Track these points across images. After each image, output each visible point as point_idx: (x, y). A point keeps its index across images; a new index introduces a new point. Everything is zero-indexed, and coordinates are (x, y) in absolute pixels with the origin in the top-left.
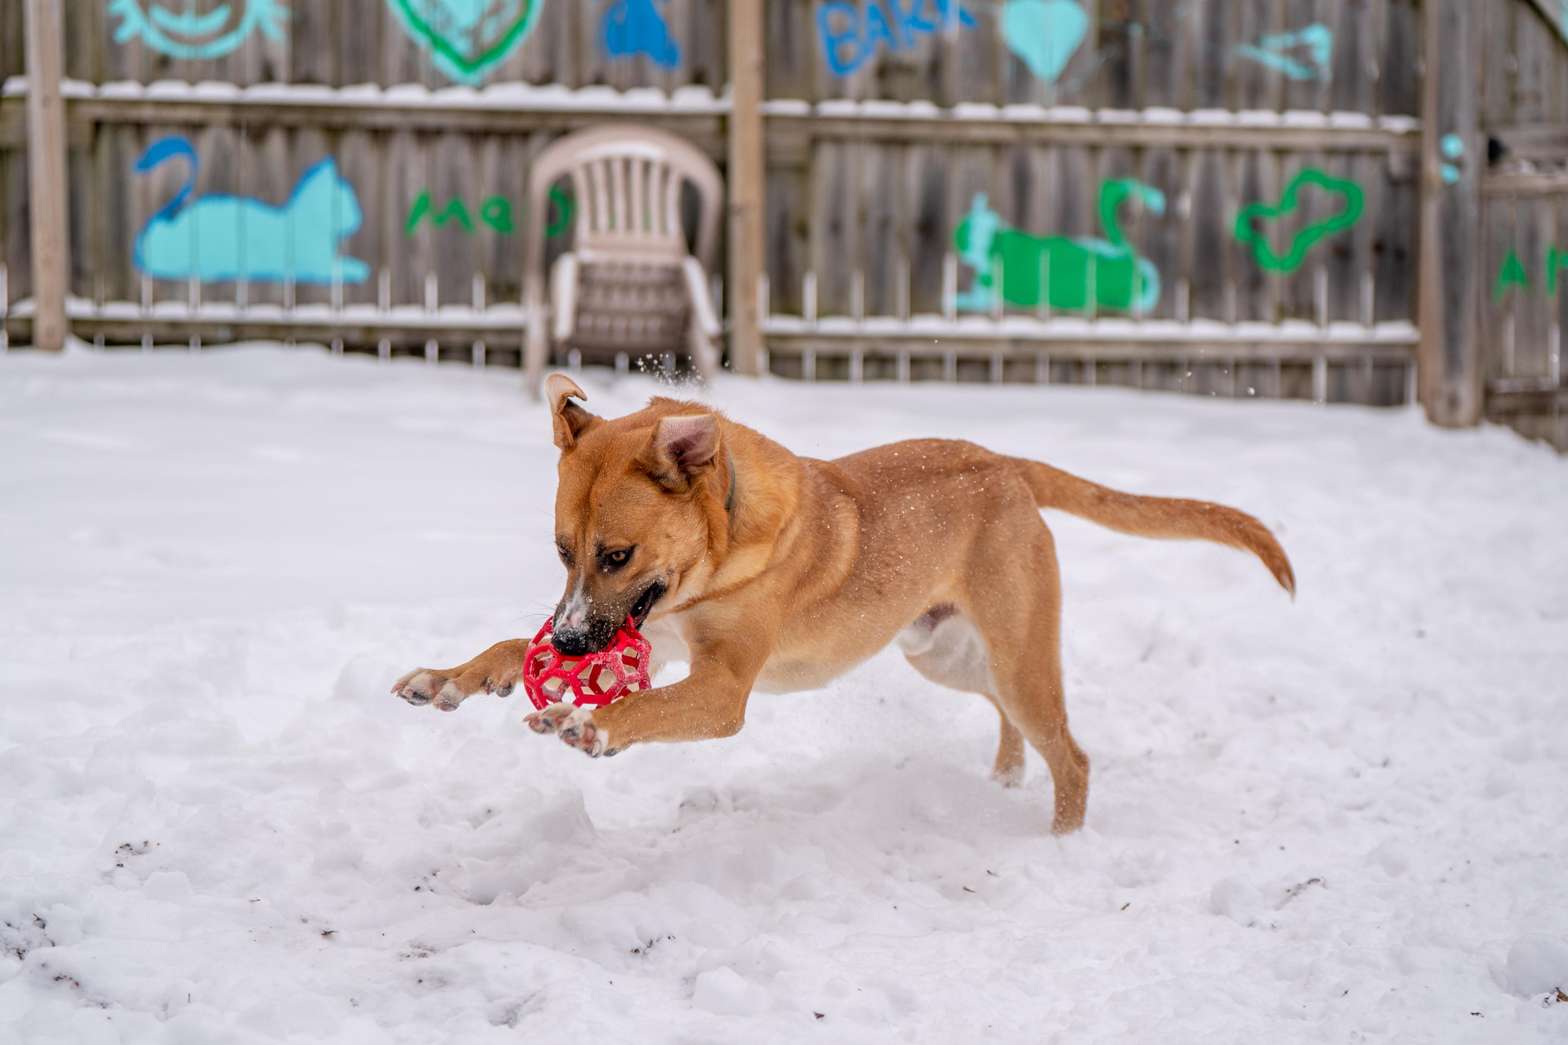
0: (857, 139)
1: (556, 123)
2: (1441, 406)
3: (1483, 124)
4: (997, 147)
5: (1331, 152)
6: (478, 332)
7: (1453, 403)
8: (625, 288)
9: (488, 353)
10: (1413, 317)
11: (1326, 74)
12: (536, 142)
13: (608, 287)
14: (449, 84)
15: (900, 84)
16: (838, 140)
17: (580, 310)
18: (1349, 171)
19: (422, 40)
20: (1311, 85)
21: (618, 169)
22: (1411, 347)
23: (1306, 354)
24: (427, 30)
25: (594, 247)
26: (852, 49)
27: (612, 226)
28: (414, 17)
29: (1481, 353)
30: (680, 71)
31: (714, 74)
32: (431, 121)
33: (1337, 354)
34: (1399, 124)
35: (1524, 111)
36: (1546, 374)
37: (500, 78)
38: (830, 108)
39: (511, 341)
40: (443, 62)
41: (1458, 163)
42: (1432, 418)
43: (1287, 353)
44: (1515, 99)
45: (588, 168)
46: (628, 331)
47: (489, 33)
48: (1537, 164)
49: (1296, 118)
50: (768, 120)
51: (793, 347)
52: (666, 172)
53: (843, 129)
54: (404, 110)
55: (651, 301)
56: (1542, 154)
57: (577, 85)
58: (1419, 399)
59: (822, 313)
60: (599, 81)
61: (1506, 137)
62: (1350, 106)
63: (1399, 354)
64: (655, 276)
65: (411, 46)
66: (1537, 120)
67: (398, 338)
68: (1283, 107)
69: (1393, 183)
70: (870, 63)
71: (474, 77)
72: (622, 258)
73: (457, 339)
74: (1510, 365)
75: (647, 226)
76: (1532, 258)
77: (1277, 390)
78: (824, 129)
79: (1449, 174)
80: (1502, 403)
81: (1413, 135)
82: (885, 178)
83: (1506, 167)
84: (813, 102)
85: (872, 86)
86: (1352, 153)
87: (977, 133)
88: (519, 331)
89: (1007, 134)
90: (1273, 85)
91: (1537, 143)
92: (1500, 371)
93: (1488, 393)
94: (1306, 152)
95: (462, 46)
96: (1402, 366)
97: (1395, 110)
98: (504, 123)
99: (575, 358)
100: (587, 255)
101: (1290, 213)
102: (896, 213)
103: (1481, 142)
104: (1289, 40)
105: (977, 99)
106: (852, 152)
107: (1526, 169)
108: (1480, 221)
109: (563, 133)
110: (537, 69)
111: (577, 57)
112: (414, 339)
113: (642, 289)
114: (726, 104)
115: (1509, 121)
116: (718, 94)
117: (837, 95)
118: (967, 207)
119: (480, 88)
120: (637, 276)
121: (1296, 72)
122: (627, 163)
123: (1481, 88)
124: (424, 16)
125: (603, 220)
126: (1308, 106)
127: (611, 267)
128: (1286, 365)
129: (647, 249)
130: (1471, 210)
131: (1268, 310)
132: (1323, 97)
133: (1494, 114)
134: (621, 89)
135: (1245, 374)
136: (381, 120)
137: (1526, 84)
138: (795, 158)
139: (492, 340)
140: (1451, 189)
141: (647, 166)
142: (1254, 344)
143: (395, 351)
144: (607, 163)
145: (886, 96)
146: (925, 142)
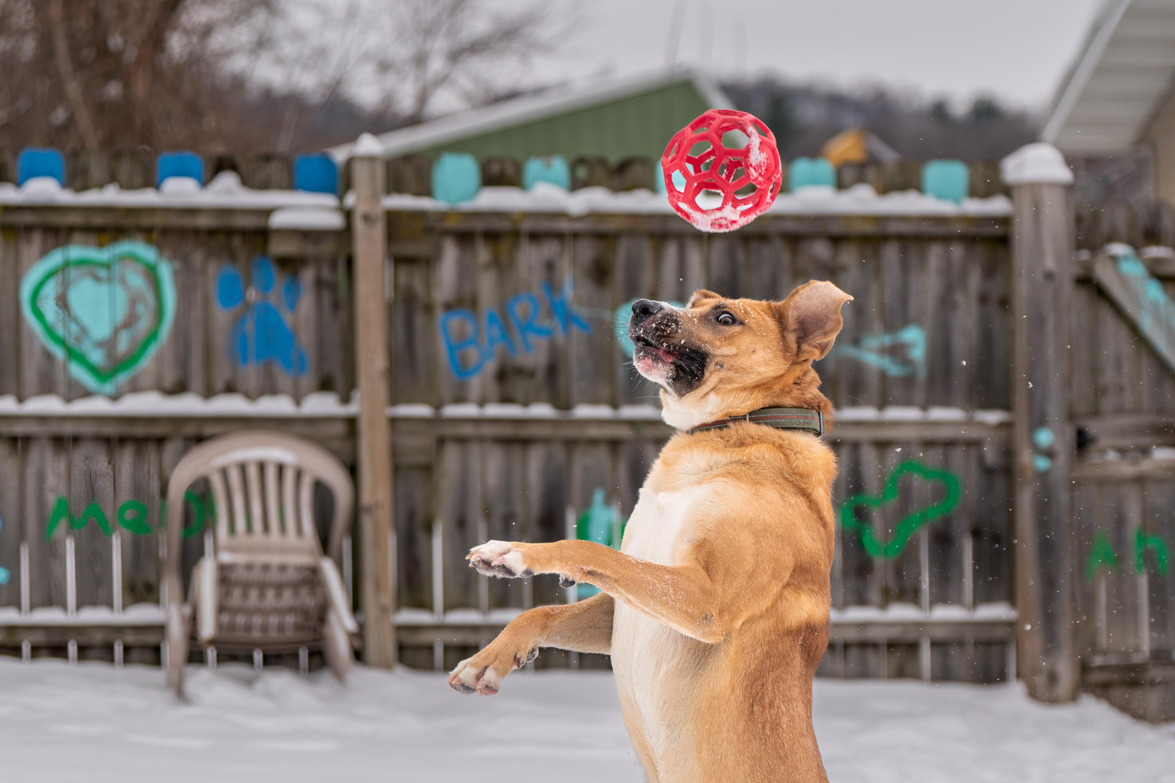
0: (481, 440)
1: (190, 430)
2: (1040, 680)
3: (1071, 416)
4: (614, 444)
5: (928, 444)
6: (119, 629)
7: (1053, 678)
8: (263, 587)
9: (127, 649)
10: (1011, 599)
11: (922, 373)
12: (171, 449)
13: (246, 586)
14: (87, 394)
15: (519, 386)
16: (462, 441)
17: (221, 609)
18: (946, 464)
19: (59, 353)
20: (908, 381)
21: (253, 473)
22: (1010, 624)
23: (911, 636)
24: (63, 343)
25: (232, 549)
26: (473, 353)
27: (249, 528)
28: (49, 330)
29: (1076, 631)
30: (308, 379)
31: (339, 381)
32: (68, 429)
33: (940, 634)
34: (993, 417)
35: (1108, 403)
36: (1137, 650)
37: (135, 388)
38: (452, 411)
39: (151, 639)
40: (77, 371)
41: (1049, 454)
42: (1033, 694)
43: (893, 633)
44: (1099, 392)
45: (224, 472)
46: (264, 628)
47: (123, 345)
48: (1122, 451)
49: (893, 413)
50: (394, 421)
51: (423, 638)
52: (299, 474)
53: (467, 430)
54: (42, 419)
55: (288, 598)
56: (1127, 442)
57: (209, 393)
58: (1019, 675)
59: (448, 607)
60: (230, 389)
61: (1093, 427)
62: (946, 402)
63: (999, 633)
64: (291, 575)
65: (48, 356)
66: (1120, 411)
67: (39, 638)
68: (882, 404)
69: (988, 472)
70: (491, 367)
71: (109, 388)
72: (260, 559)
73: (98, 638)
74: (1103, 640)
75: (283, 528)
76: (1119, 542)
77: (884, 669)
78: (447, 430)
79: (1042, 463)
80: (1097, 677)
81: (1006, 426)
82: (507, 475)
83: (1094, 457)
84: (438, 406)
85: (493, 389)
86: (949, 444)
87: (594, 432)
88: (161, 629)
89: (625, 432)
90: (873, 382)
91: (1123, 433)
92: (1094, 645)
93: (1085, 668)
94: (905, 444)
95: (97, 357)
96: (1003, 643)
97: (988, 405)
98: (139, 431)
99: (211, 654)
100: (226, 557)
101: (892, 501)
102: (519, 509)
103: (1070, 433)
104: (887, 340)
105: (594, 401)
106: (475, 450)
107: (1112, 456)
108: (1072, 506)
109: (200, 439)
110: (170, 379)
111: (208, 365)
112: (56, 639)
113: (279, 587)
114: (352, 409)
115: (1096, 413)
116: (345, 400)
117: (460, 399)
118: (587, 503)
119: (115, 398)
120: (274, 576)
121: (894, 370)
122: (262, 467)
123: (1068, 384)
124: (60, 331)
125: (240, 523)
126: (907, 402)
127: (249, 567)
128: (892, 645)
129: (283, 550)
130: (1063, 497)
131: (874, 594)
132: (920, 394)
133: (1082, 407)
134: (251, 397)
135: (854, 653)
136: (19, 429)
137: (1109, 377)
138: (421, 459)
139: (131, 638)
140: (1043, 476)
141: (281, 468)
142: (863, 625)
143: (36, 651)
144: (243, 467)
145: (506, 400)
146: (546, 441)
